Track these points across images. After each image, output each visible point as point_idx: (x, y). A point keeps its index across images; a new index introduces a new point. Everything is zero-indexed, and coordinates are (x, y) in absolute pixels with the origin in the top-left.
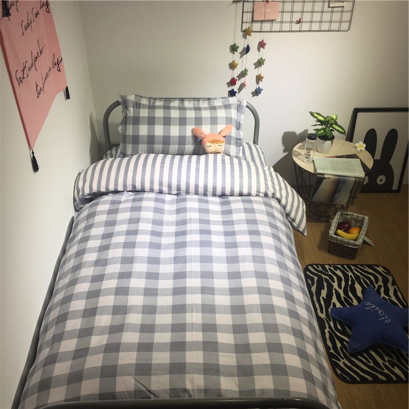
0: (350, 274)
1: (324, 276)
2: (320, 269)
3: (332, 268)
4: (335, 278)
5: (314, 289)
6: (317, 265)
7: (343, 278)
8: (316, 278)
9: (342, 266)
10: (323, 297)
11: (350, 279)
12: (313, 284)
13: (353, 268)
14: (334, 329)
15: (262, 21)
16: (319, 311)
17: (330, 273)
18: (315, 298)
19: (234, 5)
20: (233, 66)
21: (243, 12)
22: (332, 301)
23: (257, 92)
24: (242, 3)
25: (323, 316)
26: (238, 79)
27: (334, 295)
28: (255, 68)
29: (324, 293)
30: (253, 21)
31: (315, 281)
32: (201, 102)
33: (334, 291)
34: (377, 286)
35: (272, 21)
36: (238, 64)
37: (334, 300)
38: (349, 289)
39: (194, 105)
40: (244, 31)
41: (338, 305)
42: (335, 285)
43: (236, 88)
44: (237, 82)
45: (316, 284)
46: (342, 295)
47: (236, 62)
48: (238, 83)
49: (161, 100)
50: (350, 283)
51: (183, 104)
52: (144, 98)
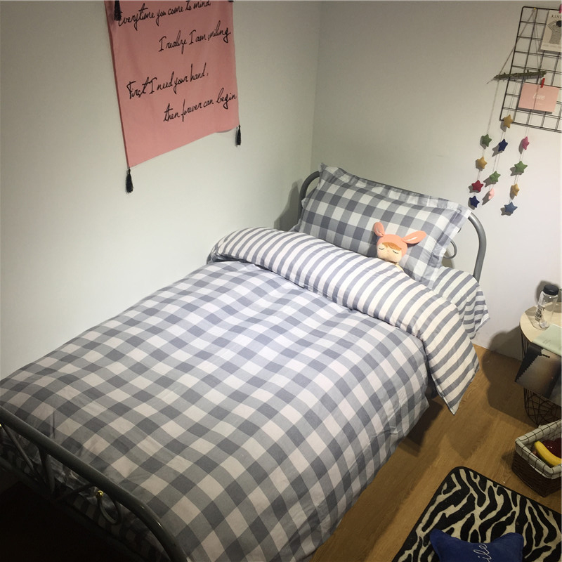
0: (517, 509)
1: (472, 491)
2: (477, 481)
3: (495, 490)
4: (487, 502)
5: (441, 498)
6: (476, 474)
7: (499, 509)
8: (458, 487)
9: (514, 494)
10: (444, 514)
11: (509, 515)
12: (445, 493)
13: (529, 504)
14: (420, 556)
15: (531, 111)
16: (421, 526)
17: (486, 493)
18: (432, 508)
19: (495, 82)
20: (480, 165)
21: (506, 94)
22: (453, 526)
23: (508, 210)
24: (506, 81)
25: (420, 533)
26: (484, 184)
27: (465, 520)
28: (511, 175)
29: (451, 510)
30: (517, 109)
31: (454, 491)
32: (410, 197)
33: (468, 516)
34: (542, 544)
35: (545, 113)
36: (486, 163)
37: (458, 527)
38: (493, 525)
39: (400, 197)
40: (503, 120)
41: (457, 534)
42: (478, 510)
43: (480, 196)
44: (483, 188)
45: (451, 493)
46: (476, 527)
47: (485, 160)
48: (484, 191)
49: (364, 182)
50: (504, 519)
51: (387, 193)
52: (348, 174)
